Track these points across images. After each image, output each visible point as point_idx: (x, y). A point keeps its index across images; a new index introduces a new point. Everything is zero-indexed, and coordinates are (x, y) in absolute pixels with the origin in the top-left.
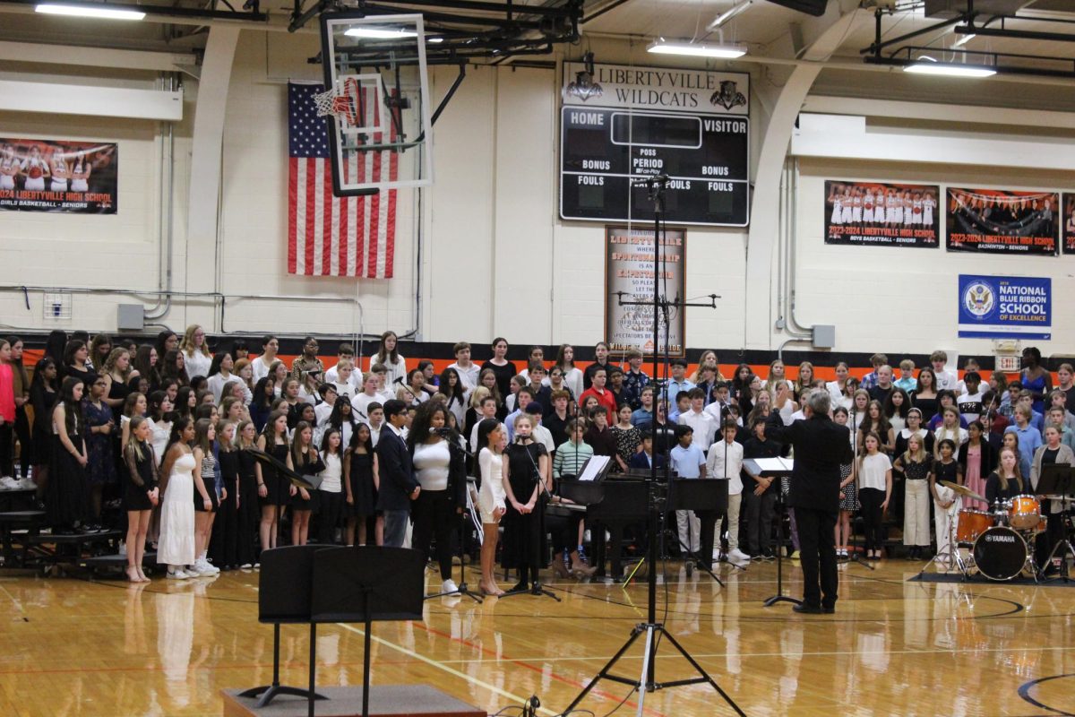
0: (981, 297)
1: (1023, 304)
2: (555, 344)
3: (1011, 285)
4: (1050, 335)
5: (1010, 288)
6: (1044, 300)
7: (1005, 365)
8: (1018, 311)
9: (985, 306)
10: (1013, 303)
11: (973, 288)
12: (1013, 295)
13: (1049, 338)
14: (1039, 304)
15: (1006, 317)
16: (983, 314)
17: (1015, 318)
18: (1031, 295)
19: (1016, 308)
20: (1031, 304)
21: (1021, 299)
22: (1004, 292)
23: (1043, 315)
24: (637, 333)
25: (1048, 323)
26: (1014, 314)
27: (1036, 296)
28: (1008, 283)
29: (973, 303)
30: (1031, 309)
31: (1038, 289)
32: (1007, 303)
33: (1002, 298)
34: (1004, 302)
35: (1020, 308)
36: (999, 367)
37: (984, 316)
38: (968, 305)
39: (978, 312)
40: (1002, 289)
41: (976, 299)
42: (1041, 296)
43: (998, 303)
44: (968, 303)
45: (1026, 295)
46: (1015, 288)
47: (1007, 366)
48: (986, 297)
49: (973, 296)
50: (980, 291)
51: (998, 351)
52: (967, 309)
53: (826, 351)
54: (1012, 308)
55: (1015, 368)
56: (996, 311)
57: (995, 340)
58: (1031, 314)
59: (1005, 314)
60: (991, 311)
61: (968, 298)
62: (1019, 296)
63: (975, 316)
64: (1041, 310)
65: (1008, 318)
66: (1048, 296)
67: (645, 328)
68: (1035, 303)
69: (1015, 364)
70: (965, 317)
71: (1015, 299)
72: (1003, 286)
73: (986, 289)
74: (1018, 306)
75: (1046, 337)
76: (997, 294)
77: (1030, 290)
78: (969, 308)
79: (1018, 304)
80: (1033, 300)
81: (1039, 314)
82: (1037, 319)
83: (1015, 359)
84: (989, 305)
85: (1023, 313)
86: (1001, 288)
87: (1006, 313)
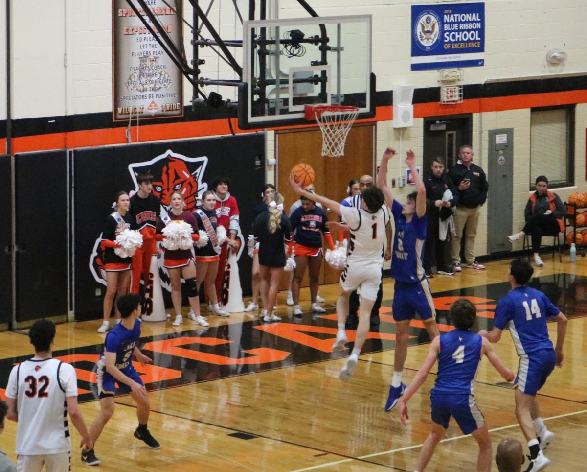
0: (429, 29)
1: (463, 31)
2: (68, 114)
3: (453, 13)
4: (482, 60)
5: (452, 16)
6: (478, 25)
7: (449, 95)
8: (459, 38)
9: (432, 36)
10: (455, 31)
11: (423, 19)
12: (455, 23)
13: (482, 65)
14: (475, 30)
15: (448, 46)
16: (431, 44)
17: (457, 46)
18: (469, 22)
19: (457, 36)
20: (469, 31)
21: (462, 26)
22: (448, 21)
23: (478, 41)
24: (141, 94)
25: (481, 49)
26: (455, 42)
27: (472, 22)
28: (450, 11)
29: (423, 35)
30: (469, 36)
31: (474, 14)
32: (450, 32)
33: (446, 27)
34: (448, 31)
35: (460, 36)
36: (444, 97)
37: (431, 47)
38: (419, 37)
39: (427, 43)
40: (446, 18)
41: (426, 30)
42: (476, 22)
43: (442, 31)
44: (418, 34)
45: (465, 22)
46: (456, 15)
47: (451, 97)
48: (433, 27)
49: (423, 27)
50: (428, 21)
51: (443, 82)
52: (418, 41)
53: (305, 96)
54: (454, 37)
55: (457, 98)
56: (441, 41)
57: (441, 70)
58: (469, 41)
59: (447, 43)
60: (437, 40)
61: (419, 29)
62: (459, 23)
63: (424, 47)
64: (476, 35)
65: (451, 47)
66: (482, 22)
67: (148, 89)
68: (472, 30)
69: (457, 93)
70: (417, 49)
71: (455, 26)
72: (447, 14)
73: (433, 19)
74: (459, 34)
75: (480, 63)
76: (442, 23)
77: (468, 17)
78: (419, 39)
79: (459, 31)
80: (471, 26)
81: (475, 41)
82: (473, 45)
83: (458, 89)
84: (435, 35)
85: (462, 41)
86: (445, 16)
87: (450, 42)
